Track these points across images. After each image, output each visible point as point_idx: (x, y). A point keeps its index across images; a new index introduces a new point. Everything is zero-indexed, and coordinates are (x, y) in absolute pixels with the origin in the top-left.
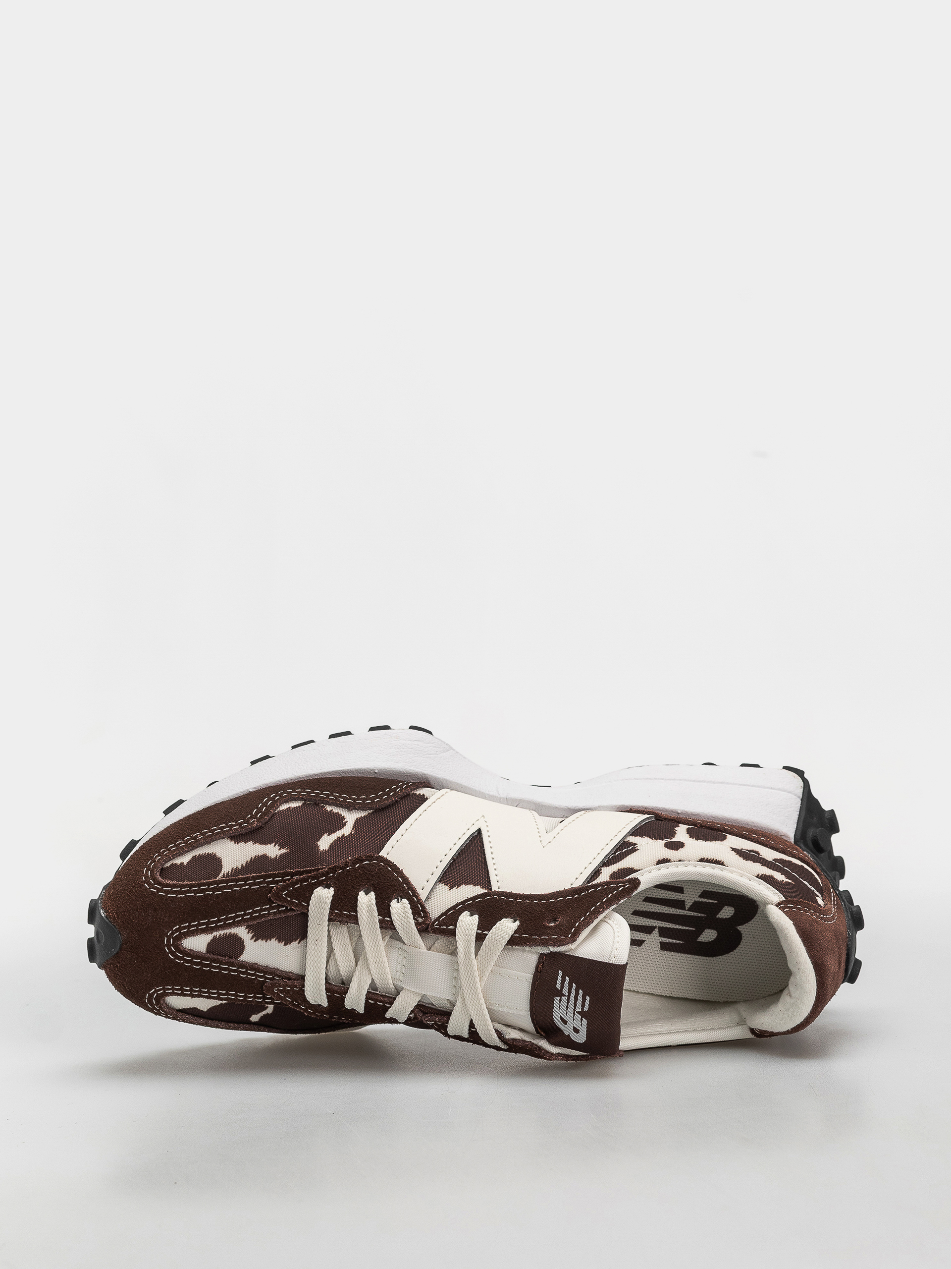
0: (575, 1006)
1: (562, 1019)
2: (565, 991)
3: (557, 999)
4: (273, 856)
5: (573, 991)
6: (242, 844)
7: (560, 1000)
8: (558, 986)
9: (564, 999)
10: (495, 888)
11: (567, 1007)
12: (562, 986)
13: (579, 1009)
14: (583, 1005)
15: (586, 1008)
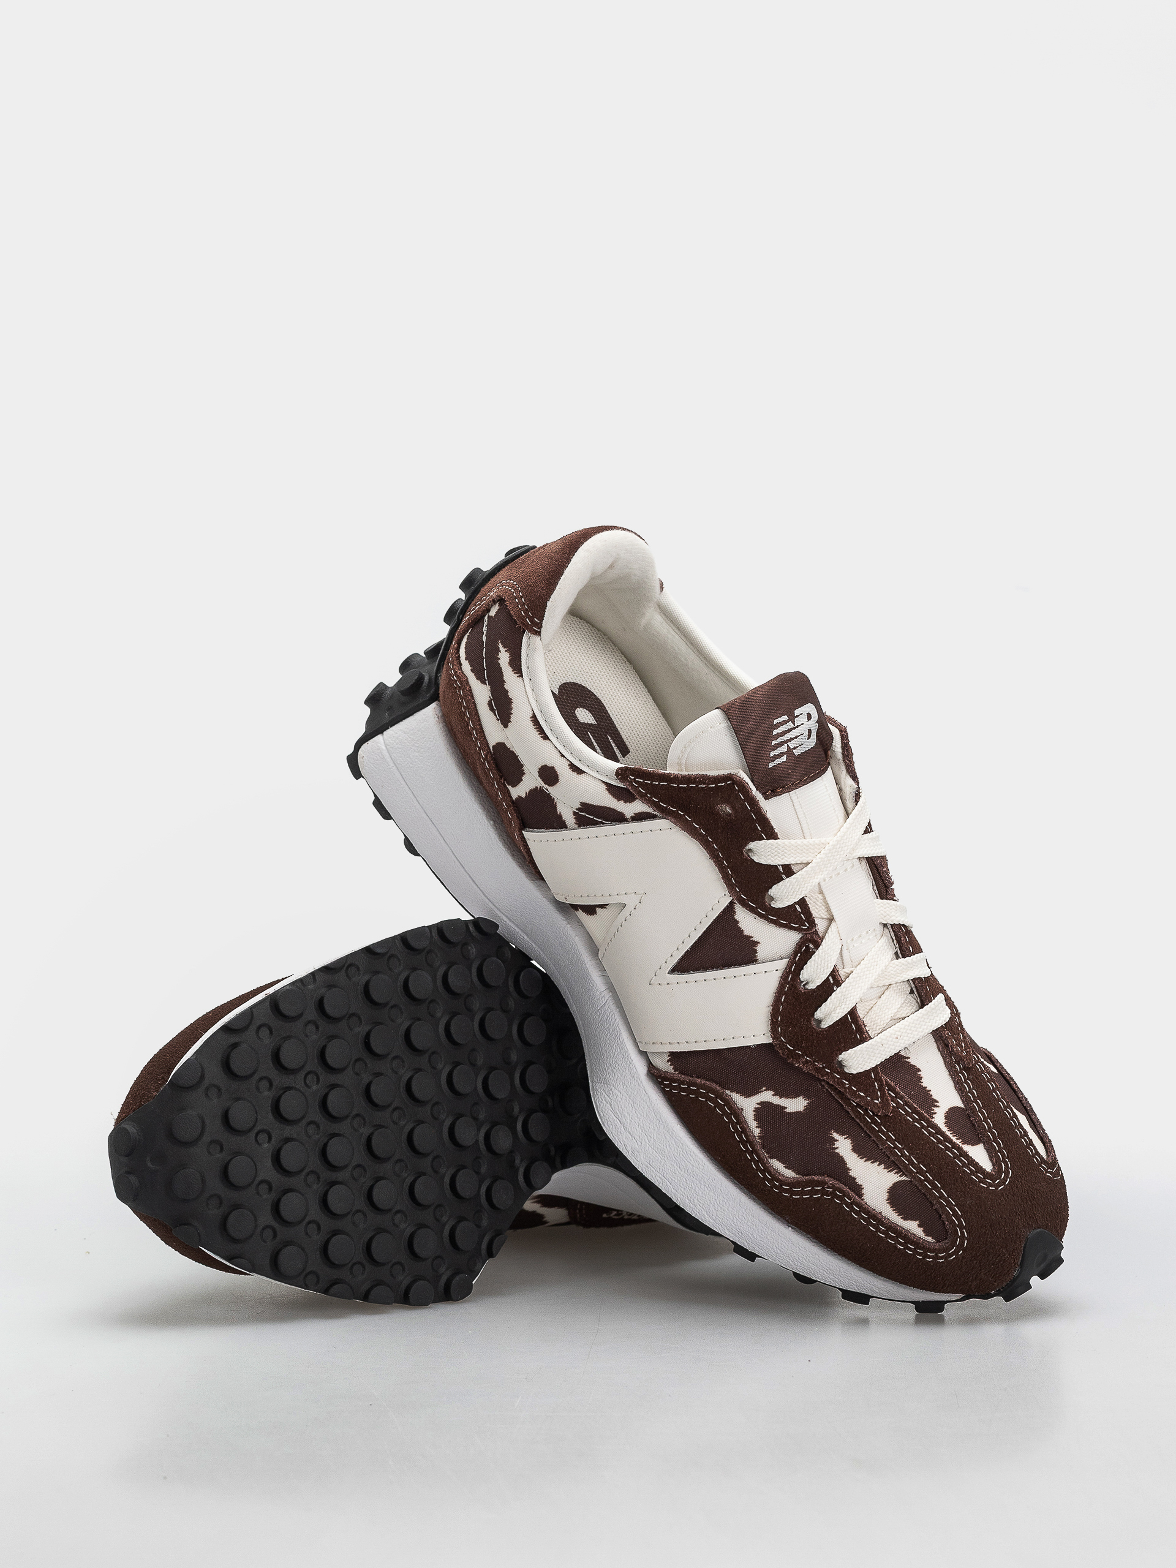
0: (789, 730)
1: (809, 737)
2: (784, 749)
3: (797, 752)
4: (848, 1142)
5: (780, 740)
6: (859, 1181)
7: (795, 748)
8: (784, 758)
9: (792, 745)
10: (728, 900)
11: (796, 737)
12: (782, 754)
13: (790, 725)
14: (785, 722)
15: (785, 718)
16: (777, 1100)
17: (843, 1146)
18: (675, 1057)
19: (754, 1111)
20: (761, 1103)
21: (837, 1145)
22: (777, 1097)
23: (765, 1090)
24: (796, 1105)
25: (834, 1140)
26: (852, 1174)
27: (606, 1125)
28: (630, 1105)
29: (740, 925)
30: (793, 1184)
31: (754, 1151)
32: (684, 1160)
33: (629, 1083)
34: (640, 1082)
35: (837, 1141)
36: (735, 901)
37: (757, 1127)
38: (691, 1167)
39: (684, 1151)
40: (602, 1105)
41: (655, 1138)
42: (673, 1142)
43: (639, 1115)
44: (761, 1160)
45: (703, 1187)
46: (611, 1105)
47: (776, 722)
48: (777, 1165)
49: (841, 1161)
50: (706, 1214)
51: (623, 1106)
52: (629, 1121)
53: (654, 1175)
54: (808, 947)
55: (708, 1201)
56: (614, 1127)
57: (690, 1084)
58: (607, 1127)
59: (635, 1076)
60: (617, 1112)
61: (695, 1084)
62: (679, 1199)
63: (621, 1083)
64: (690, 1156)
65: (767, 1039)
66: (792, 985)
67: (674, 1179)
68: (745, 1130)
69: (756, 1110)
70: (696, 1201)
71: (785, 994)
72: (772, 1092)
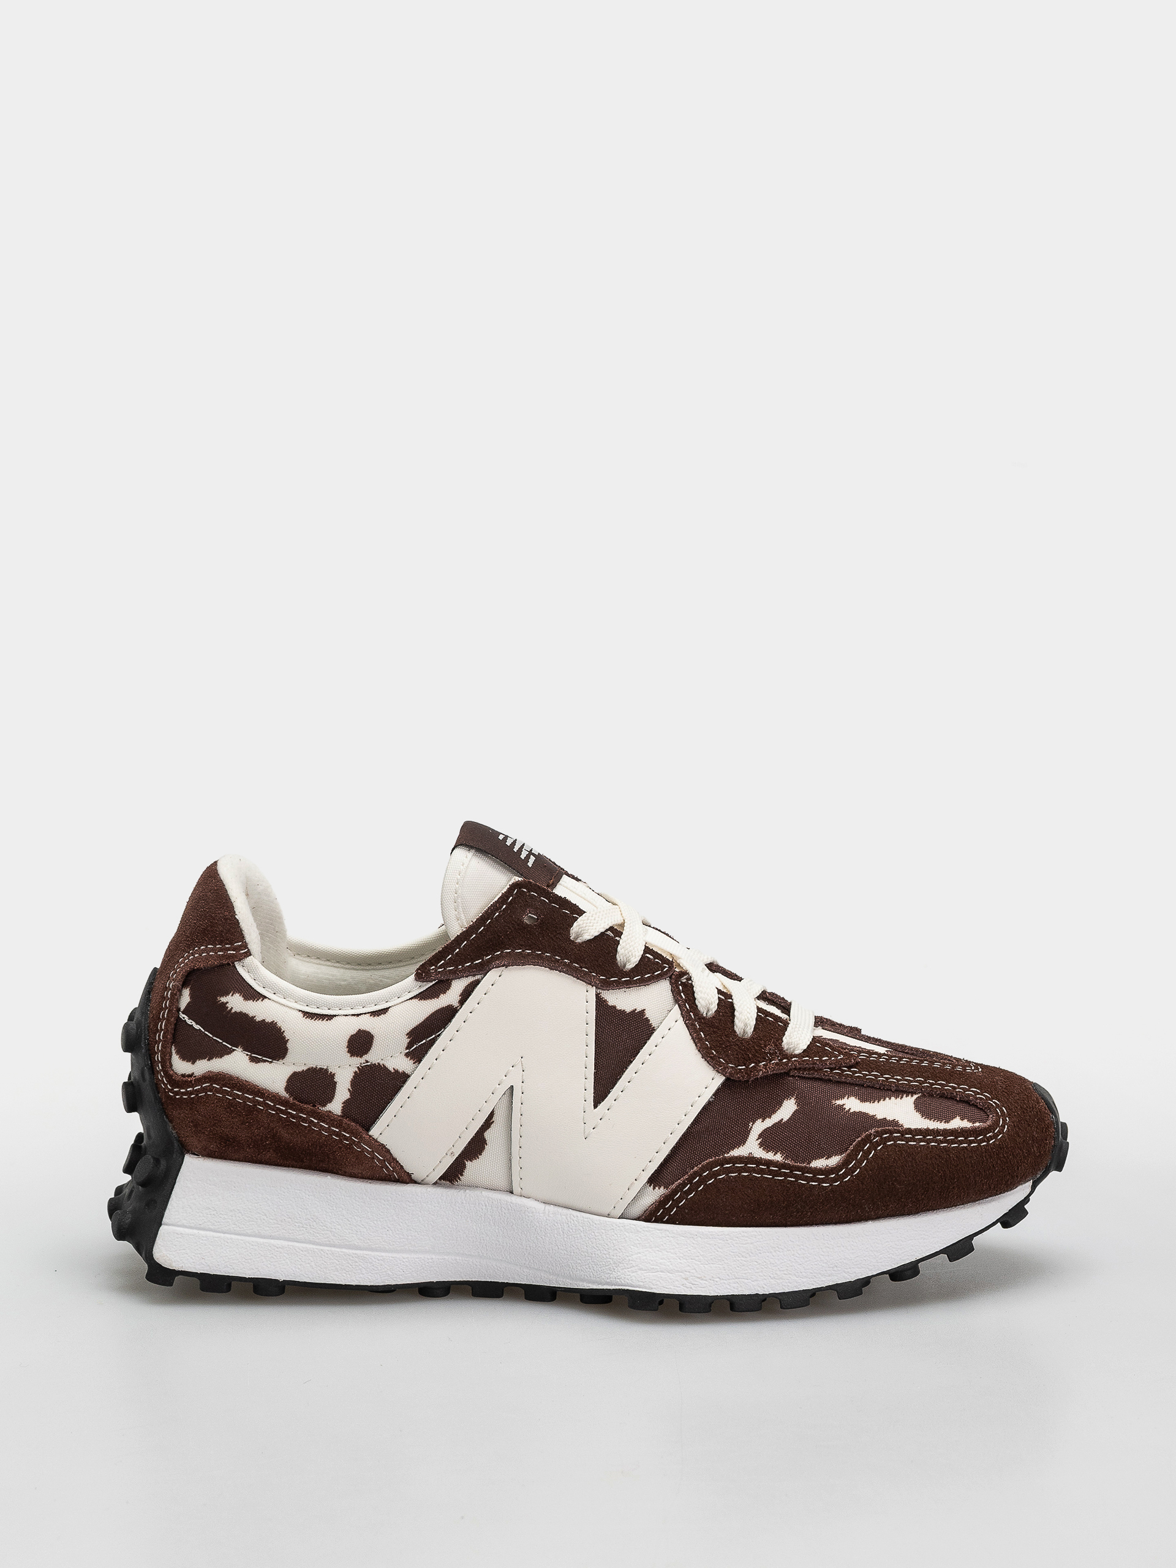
0: (514, 843)
2: (525, 852)
4: (852, 1099)
5: (516, 848)
6: (890, 1118)
10: (592, 992)
12: (528, 857)
16: (769, 1122)
17: (852, 1104)
18: (655, 1180)
19: (760, 1147)
20: (760, 1136)
21: (846, 1107)
22: (767, 1120)
23: (752, 1125)
24: (787, 1109)
25: (841, 1107)
26: (879, 1117)
27: (653, 1286)
28: (657, 1252)
29: (618, 1008)
30: (844, 1164)
31: (792, 1168)
32: (741, 1245)
33: (639, 1239)
34: (647, 1229)
35: (843, 1105)
36: (598, 991)
37: (774, 1155)
38: (751, 1246)
39: (735, 1239)
40: (634, 1278)
41: (702, 1254)
42: (719, 1241)
43: (672, 1251)
44: (804, 1170)
45: (774, 1254)
46: (641, 1269)
47: (500, 839)
48: (819, 1163)
49: (862, 1116)
50: (796, 1278)
51: (652, 1259)
52: (668, 1264)
53: (727, 1286)
54: (683, 984)
55: (789, 1262)
56: (661, 1281)
57: (690, 1180)
58: (655, 1286)
59: (639, 1229)
60: (652, 1267)
61: (695, 1174)
62: (764, 1286)
63: (632, 1247)
64: (743, 1238)
66: (699, 1019)
67: (746, 1271)
68: (769, 1163)
69: (761, 1145)
70: (778, 1272)
71: (701, 1030)
72: (760, 1121)
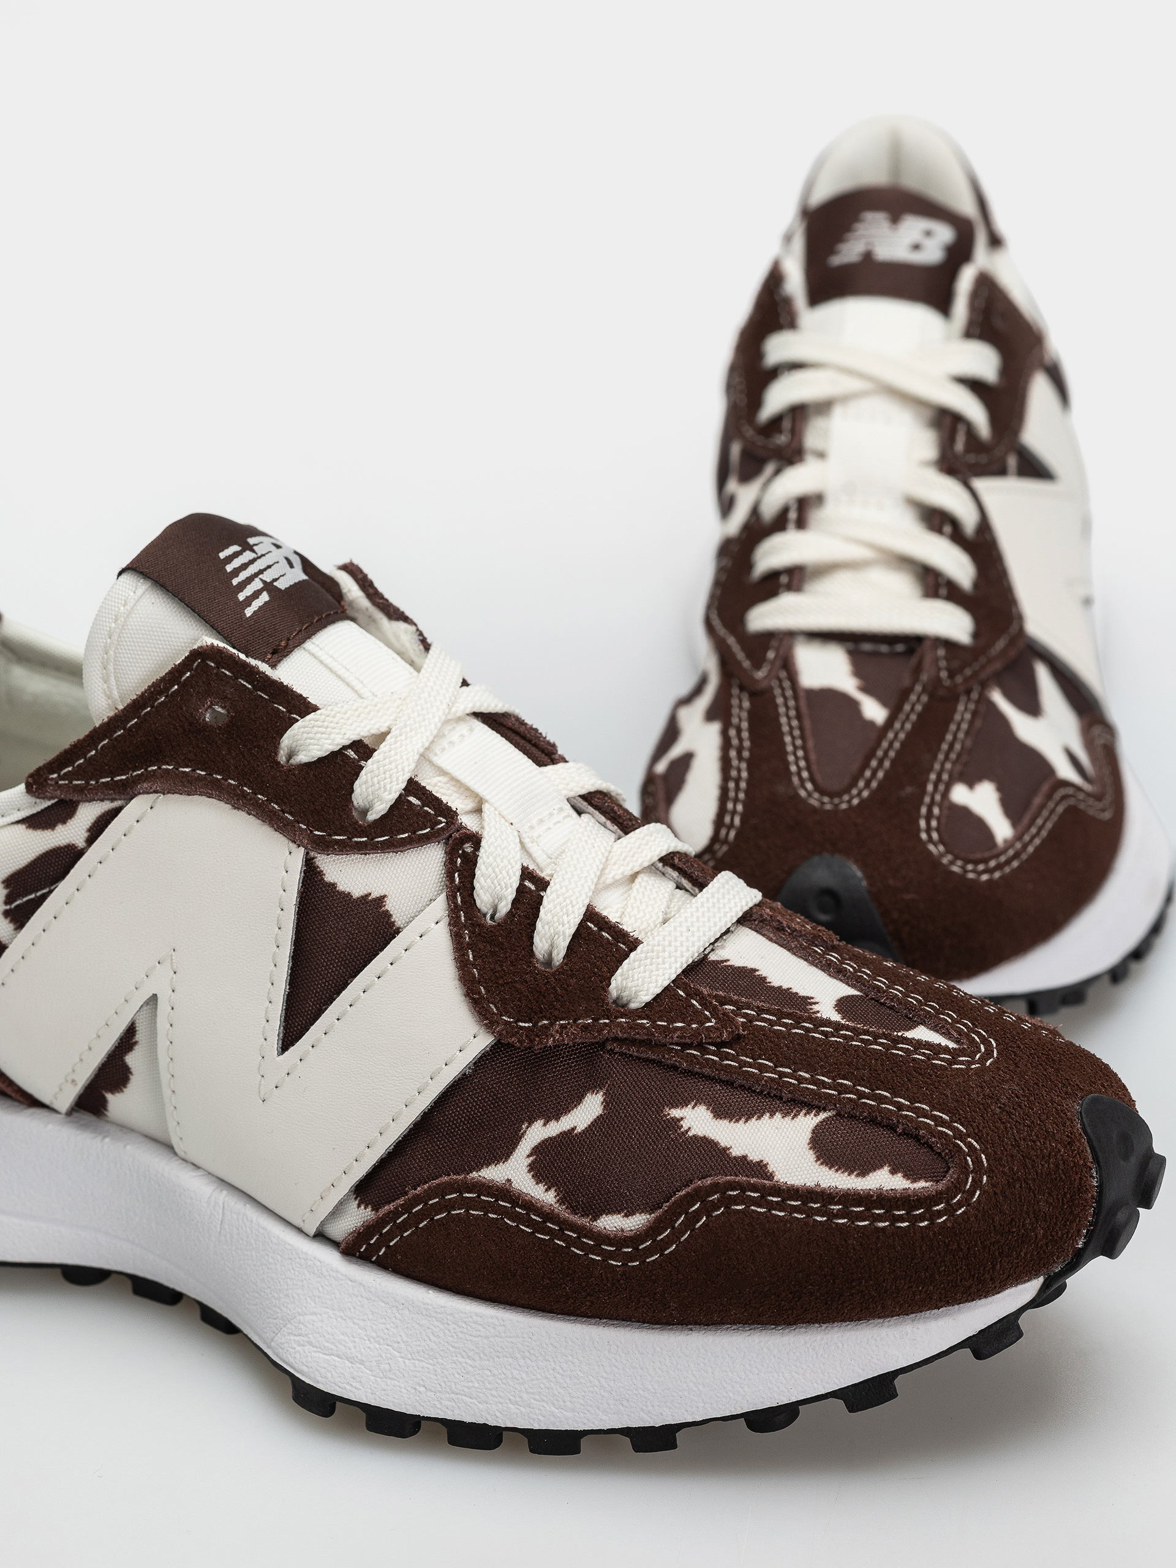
0: (251, 562)
1: (291, 566)
2: (257, 584)
3: (281, 585)
4: (700, 1109)
5: (243, 575)
7: (274, 582)
8: (265, 597)
9: (268, 576)
10: (296, 858)
11: (269, 567)
12: (256, 595)
13: (250, 556)
14: (236, 555)
15: (235, 548)
16: (554, 1129)
17: (697, 1120)
18: (364, 1190)
19: (529, 1171)
20: (534, 1151)
21: (685, 1125)
22: (553, 1123)
23: (527, 1128)
24: (587, 1111)
25: (677, 1122)
26: (736, 1152)
27: (320, 1379)
28: (339, 1319)
29: (341, 887)
30: (651, 1231)
31: (565, 1224)
32: (468, 1338)
33: (321, 1289)
34: (335, 1274)
35: (682, 1119)
36: (312, 854)
37: (546, 1190)
38: (485, 1341)
39: (461, 1323)
40: (298, 1356)
41: (405, 1339)
42: (437, 1323)
43: (362, 1324)
44: (582, 1231)
45: (522, 1362)
46: (310, 1343)
47: (222, 555)
48: (611, 1223)
49: (707, 1145)
50: (553, 1409)
51: (329, 1329)
52: (351, 1345)
53: (436, 1403)
54: (465, 856)
55: (544, 1381)
56: (334, 1373)
57: (407, 1207)
58: (323, 1380)
59: (324, 1270)
60: (326, 1344)
61: (416, 1200)
62: (498, 1414)
63: (309, 1299)
64: (473, 1325)
65: (483, 1041)
66: (472, 925)
67: (471, 1384)
68: (530, 1205)
69: (532, 1167)
70: (525, 1396)
71: (470, 946)
72: (540, 1122)
